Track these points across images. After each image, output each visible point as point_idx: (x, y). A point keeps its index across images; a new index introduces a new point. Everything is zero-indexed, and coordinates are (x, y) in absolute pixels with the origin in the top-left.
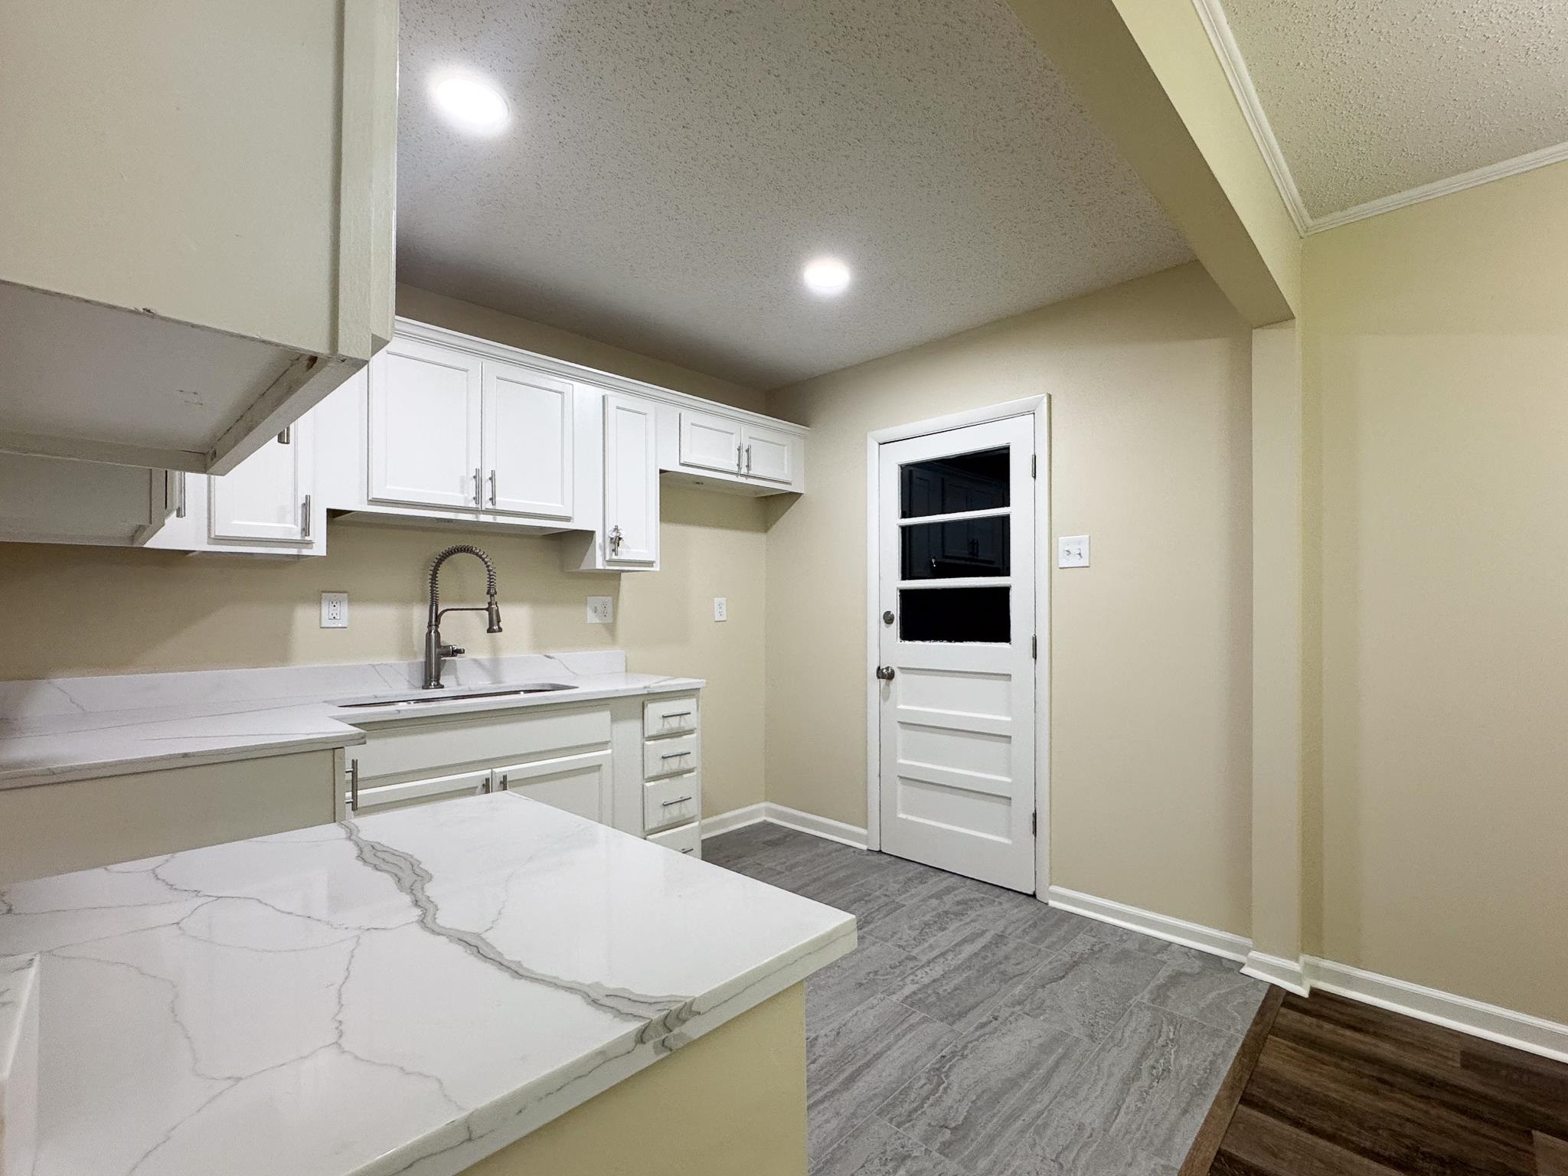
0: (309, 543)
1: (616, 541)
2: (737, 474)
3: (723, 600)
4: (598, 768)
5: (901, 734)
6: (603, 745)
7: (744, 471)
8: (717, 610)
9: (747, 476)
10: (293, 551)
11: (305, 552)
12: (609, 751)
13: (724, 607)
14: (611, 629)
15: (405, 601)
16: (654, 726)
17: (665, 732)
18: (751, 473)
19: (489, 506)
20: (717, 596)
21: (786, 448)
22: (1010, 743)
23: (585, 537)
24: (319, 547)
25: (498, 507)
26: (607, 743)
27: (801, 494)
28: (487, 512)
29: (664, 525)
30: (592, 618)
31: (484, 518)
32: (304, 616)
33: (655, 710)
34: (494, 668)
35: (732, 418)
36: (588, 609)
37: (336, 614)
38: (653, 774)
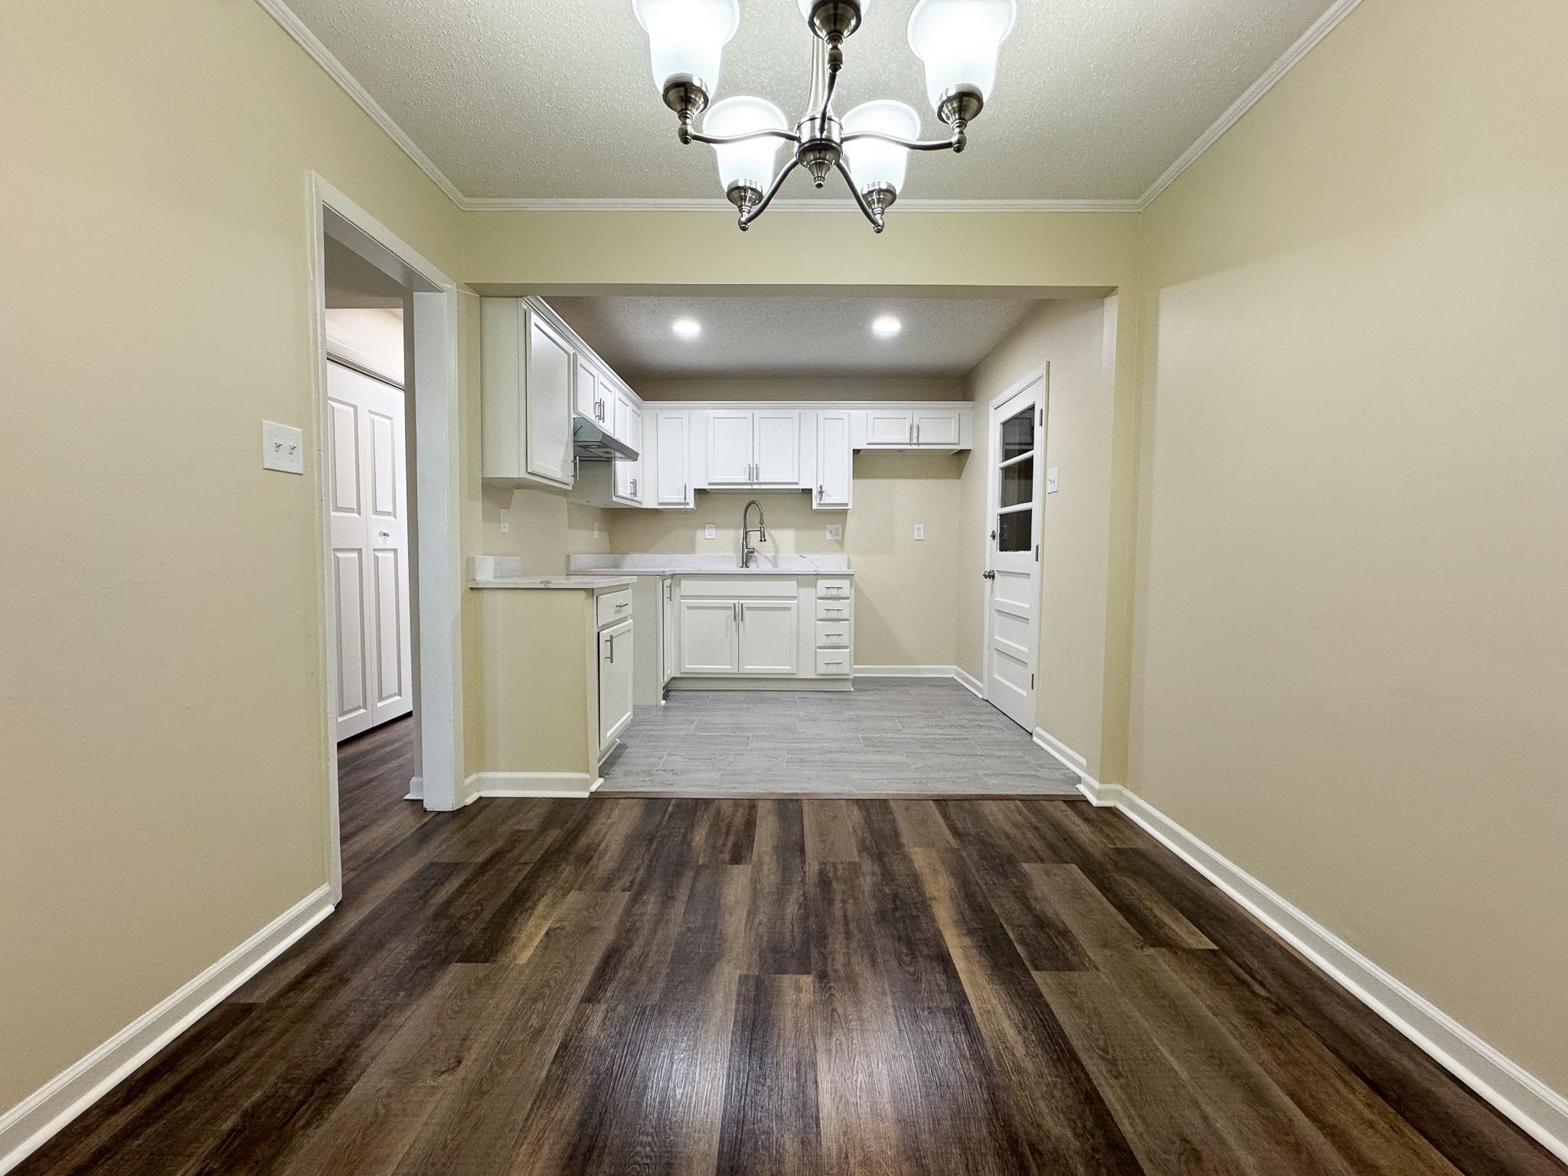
0: (688, 504)
1: (821, 493)
2: (911, 444)
3: (921, 526)
4: (789, 609)
5: (998, 618)
6: (794, 598)
7: (915, 441)
8: (916, 532)
9: (919, 444)
10: (682, 507)
11: (687, 507)
12: (796, 601)
13: (922, 531)
14: (841, 543)
15: (737, 528)
16: (822, 593)
17: (827, 596)
18: (920, 441)
19: (755, 481)
20: (916, 524)
21: (953, 420)
22: (1028, 623)
23: (808, 492)
24: (692, 505)
25: (760, 481)
26: (796, 597)
27: (970, 450)
28: (756, 484)
29: (859, 481)
30: (828, 536)
31: (755, 487)
32: (700, 534)
33: (822, 584)
34: (774, 561)
35: (902, 408)
36: (827, 532)
37: (710, 533)
38: (821, 617)
